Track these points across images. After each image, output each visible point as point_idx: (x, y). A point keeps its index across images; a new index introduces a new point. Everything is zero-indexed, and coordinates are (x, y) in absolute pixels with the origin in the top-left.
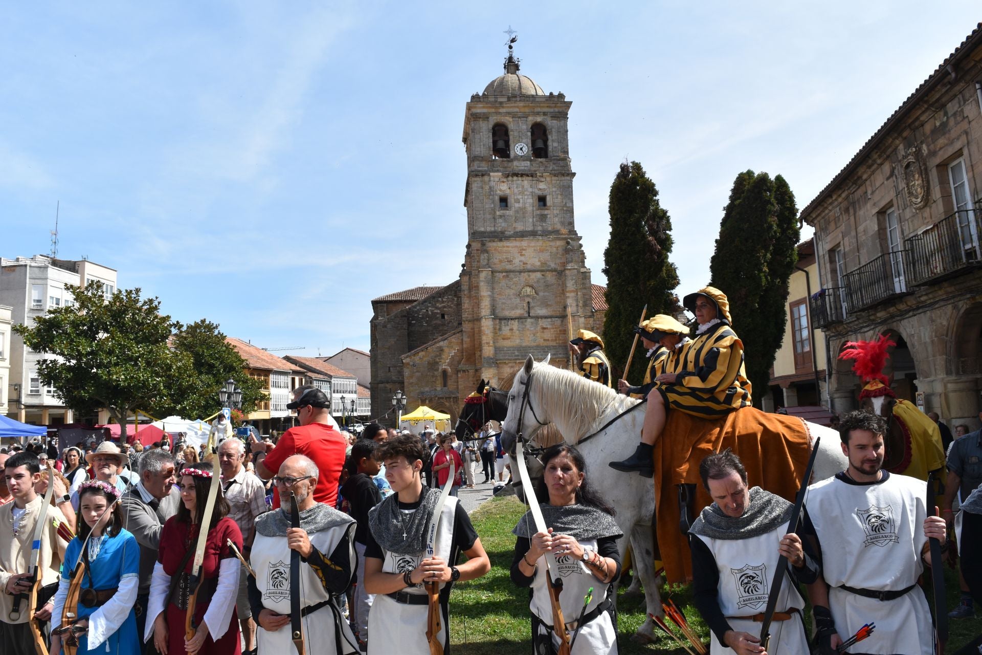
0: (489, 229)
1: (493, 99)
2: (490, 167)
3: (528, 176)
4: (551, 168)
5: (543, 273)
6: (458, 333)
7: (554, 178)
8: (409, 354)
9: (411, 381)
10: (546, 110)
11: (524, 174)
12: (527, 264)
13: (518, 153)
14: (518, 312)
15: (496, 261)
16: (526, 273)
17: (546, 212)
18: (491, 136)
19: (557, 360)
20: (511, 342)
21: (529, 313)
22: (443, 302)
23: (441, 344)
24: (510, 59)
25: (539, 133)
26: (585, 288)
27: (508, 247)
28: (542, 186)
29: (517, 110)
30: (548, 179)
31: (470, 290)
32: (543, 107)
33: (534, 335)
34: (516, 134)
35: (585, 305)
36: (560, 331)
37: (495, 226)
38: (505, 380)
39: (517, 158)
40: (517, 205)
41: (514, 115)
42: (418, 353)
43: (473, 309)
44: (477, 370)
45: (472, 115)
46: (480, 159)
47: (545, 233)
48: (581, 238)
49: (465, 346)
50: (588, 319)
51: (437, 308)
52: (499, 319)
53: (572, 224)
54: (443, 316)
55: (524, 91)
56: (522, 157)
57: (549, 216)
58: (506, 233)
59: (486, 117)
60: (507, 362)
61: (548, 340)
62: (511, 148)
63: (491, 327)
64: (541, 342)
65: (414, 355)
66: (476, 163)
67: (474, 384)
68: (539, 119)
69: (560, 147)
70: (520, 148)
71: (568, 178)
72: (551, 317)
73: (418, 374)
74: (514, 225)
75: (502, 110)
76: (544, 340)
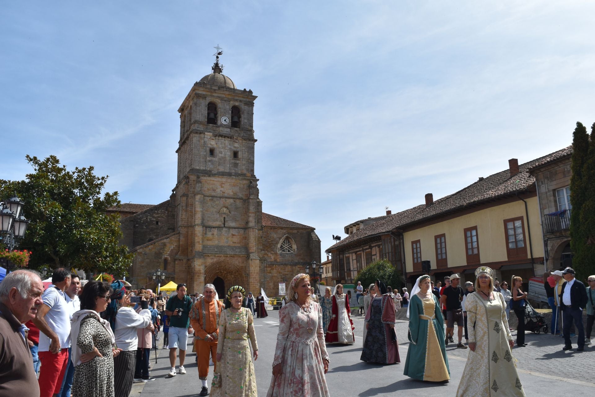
0: (202, 168)
1: (209, 87)
2: (205, 129)
3: (228, 137)
4: (242, 135)
5: (235, 200)
6: (177, 234)
7: (244, 141)
8: (142, 246)
9: (143, 265)
10: (241, 99)
11: (226, 136)
12: (225, 193)
13: (223, 123)
14: (218, 223)
15: (206, 189)
16: (224, 199)
17: (238, 162)
18: (207, 109)
19: (241, 255)
20: (212, 242)
21: (224, 224)
22: (158, 213)
23: (165, 241)
24: (217, 65)
25: (236, 112)
26: (258, 212)
27: (213, 181)
28: (236, 145)
29: (224, 96)
30: (240, 141)
31: (187, 206)
32: (240, 97)
33: (227, 239)
34: (222, 110)
35: (258, 222)
36: (243, 237)
37: (206, 166)
38: (207, 267)
39: (222, 125)
40: (220, 155)
41: (222, 99)
42: (148, 246)
43: (188, 219)
44: (188, 260)
45: (196, 94)
46: (200, 123)
47: (237, 175)
48: (258, 180)
49: (181, 243)
50: (259, 231)
51: (154, 217)
52: (206, 227)
53: (253, 171)
54: (157, 223)
55: (227, 85)
56: (225, 125)
57: (239, 164)
58: (213, 172)
59: (204, 97)
60: (210, 255)
61: (235, 243)
62: (219, 118)
63: (201, 231)
64: (231, 243)
65: (146, 247)
66: (196, 125)
67: (186, 269)
68: (237, 104)
69: (248, 123)
70: (224, 120)
71: (252, 142)
72: (238, 228)
73: (148, 260)
74: (218, 167)
75: (214, 94)
76: (233, 242)
